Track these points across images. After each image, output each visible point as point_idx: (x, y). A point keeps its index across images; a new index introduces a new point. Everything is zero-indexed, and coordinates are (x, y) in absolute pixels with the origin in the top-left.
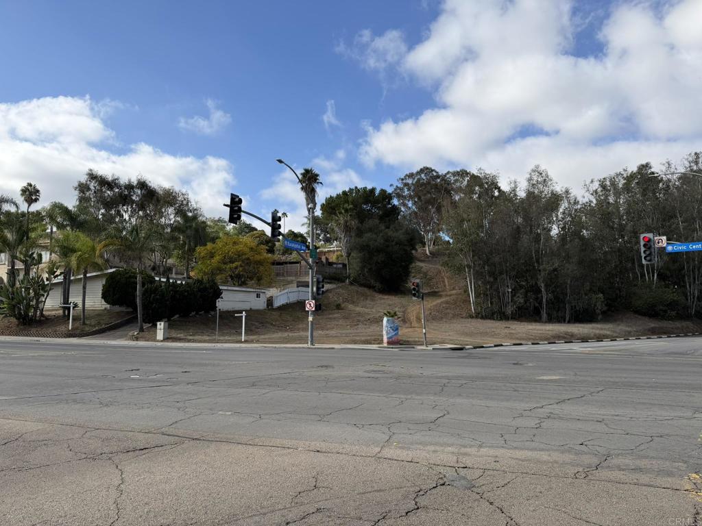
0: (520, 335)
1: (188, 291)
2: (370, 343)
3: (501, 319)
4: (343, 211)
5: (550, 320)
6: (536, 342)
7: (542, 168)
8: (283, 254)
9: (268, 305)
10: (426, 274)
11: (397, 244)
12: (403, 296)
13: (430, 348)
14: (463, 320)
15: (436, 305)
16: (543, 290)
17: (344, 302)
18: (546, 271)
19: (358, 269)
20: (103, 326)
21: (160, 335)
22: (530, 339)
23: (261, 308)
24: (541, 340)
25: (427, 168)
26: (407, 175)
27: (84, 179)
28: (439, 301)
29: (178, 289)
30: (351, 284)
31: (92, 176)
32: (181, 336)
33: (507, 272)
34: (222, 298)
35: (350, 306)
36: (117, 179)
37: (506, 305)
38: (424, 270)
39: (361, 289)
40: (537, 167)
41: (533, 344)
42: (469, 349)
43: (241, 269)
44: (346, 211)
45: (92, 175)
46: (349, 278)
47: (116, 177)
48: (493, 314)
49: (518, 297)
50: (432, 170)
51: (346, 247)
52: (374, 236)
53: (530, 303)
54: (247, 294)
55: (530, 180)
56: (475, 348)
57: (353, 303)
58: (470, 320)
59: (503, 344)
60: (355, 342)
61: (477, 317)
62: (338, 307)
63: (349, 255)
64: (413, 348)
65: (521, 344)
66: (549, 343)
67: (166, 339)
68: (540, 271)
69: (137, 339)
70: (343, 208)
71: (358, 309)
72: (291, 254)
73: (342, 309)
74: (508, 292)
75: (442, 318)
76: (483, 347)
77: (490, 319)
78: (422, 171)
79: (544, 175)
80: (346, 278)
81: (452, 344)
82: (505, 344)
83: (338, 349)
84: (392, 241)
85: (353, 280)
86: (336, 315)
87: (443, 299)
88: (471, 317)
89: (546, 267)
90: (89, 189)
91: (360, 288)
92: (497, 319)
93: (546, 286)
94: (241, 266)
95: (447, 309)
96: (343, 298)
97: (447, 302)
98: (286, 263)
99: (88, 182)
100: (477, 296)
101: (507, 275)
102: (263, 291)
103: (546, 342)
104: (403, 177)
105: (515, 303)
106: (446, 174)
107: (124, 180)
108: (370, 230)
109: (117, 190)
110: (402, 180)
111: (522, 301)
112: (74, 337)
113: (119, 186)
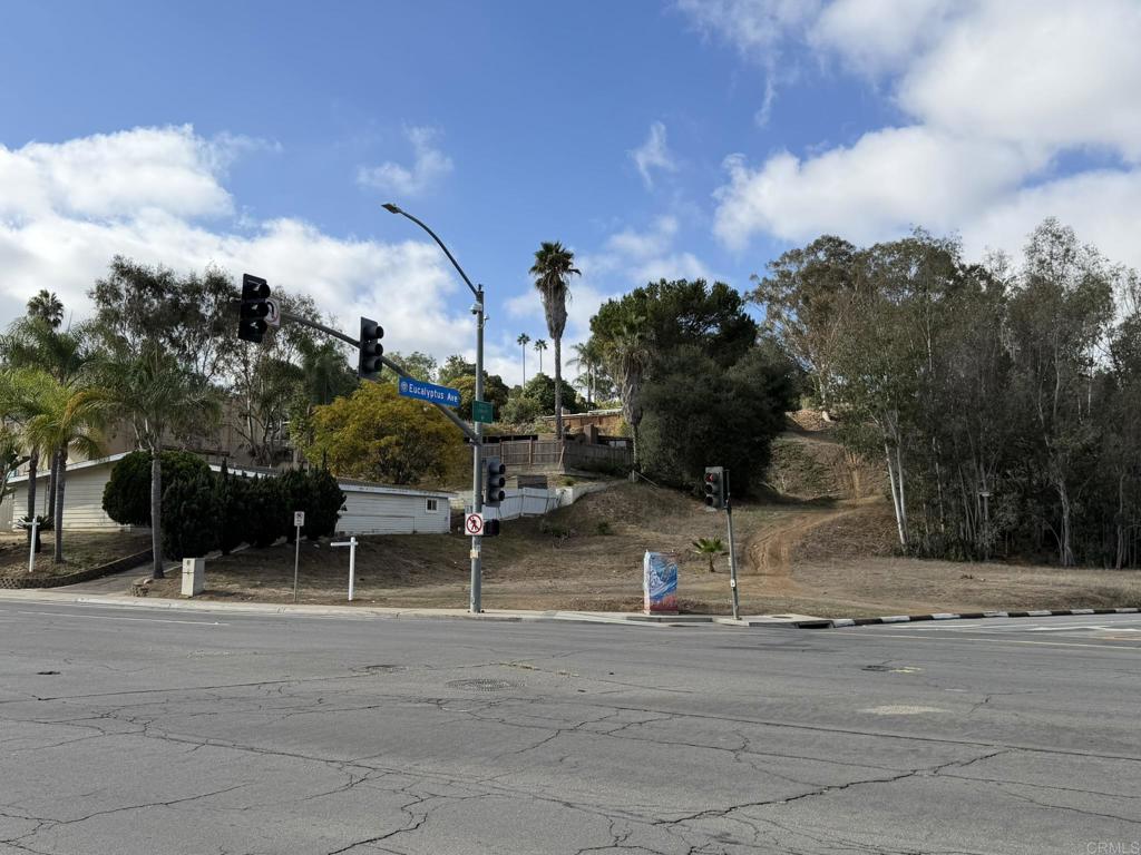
0: (990, 594)
1: (266, 494)
2: (616, 610)
3: (966, 560)
4: (625, 330)
5: (1080, 561)
6: (1021, 611)
7: (1061, 225)
8: (517, 421)
9: (454, 526)
10: (810, 460)
11: (739, 395)
12: (752, 507)
13: (745, 622)
14: (877, 559)
15: (819, 528)
16: (1062, 494)
17: (618, 519)
18: (1065, 450)
19: (655, 449)
20: (97, 566)
21: (187, 585)
22: (1009, 604)
23: (439, 530)
24: (1036, 606)
25: (830, 239)
26: (785, 255)
27: (107, 275)
28: (829, 518)
29: (243, 490)
30: (641, 481)
31: (123, 270)
32: (235, 587)
33: (978, 453)
34: (345, 509)
35: (631, 529)
36: (168, 274)
37: (978, 527)
38: (807, 451)
39: (661, 493)
40: (1051, 222)
41: (1011, 615)
42: (843, 625)
43: (397, 450)
44: (632, 328)
45: (122, 267)
46: (638, 470)
47: (166, 270)
48: (947, 549)
49: (1005, 509)
50: (841, 243)
51: (631, 405)
52: (689, 380)
53: (1032, 524)
54: (409, 500)
55: (1033, 251)
56: (858, 623)
57: (638, 520)
58: (893, 559)
59: (935, 615)
60: (581, 606)
61: (910, 554)
62: (604, 529)
63: (637, 420)
64: (711, 620)
65: (981, 616)
66: (1054, 614)
67: (199, 594)
68: (1053, 450)
69: (145, 592)
70: (625, 323)
71: (645, 534)
72: (532, 421)
73: (612, 534)
74: (982, 498)
75: (828, 555)
76: (880, 622)
77: (941, 558)
78: (818, 245)
79: (1065, 238)
80: (630, 468)
81: (808, 614)
82: (941, 615)
83: (531, 621)
84: (729, 391)
85: (646, 475)
86: (594, 547)
87: (839, 515)
88: (898, 554)
89: (1066, 442)
90: (117, 296)
91: (660, 491)
92: (956, 559)
93: (1070, 485)
94: (398, 444)
95: (844, 535)
96: (616, 512)
97: (846, 521)
98: (507, 438)
99: (116, 282)
100: (912, 507)
101: (979, 462)
102: (441, 495)
103: (1046, 612)
104: (777, 259)
105: (996, 522)
106: (872, 250)
107: (181, 276)
108: (682, 367)
109: (169, 296)
110: (777, 264)
111: (1012, 519)
112: (35, 587)
113: (173, 290)
